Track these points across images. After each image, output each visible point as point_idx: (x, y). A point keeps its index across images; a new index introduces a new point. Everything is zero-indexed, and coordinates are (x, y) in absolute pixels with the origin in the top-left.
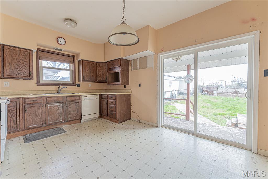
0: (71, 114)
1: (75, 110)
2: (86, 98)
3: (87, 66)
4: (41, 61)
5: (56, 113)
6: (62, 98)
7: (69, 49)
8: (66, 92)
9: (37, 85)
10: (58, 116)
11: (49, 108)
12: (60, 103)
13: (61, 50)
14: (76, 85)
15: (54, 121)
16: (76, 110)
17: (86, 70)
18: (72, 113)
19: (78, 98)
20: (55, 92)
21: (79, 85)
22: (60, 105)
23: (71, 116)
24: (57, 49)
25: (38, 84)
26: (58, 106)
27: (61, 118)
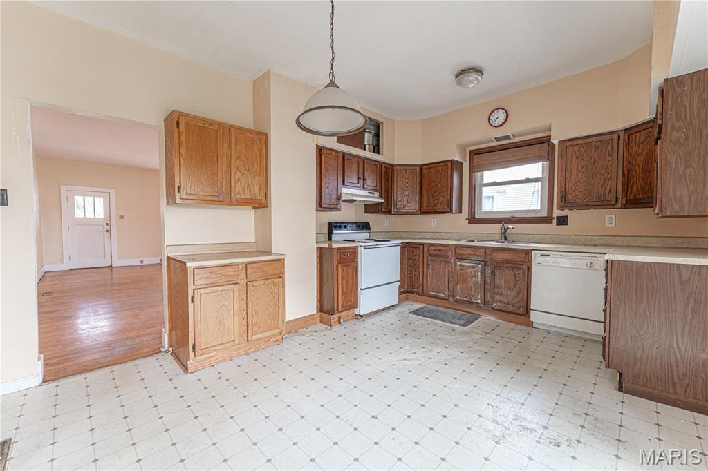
0: (501, 294)
1: (512, 286)
2: (547, 258)
3: (577, 158)
4: (479, 174)
5: (471, 283)
6: (483, 251)
7: (521, 127)
8: (522, 238)
9: (469, 223)
10: (473, 289)
11: (458, 268)
12: (478, 262)
13: (508, 138)
14: (555, 221)
15: (466, 297)
16: (515, 287)
17: (574, 171)
18: (504, 291)
19: (523, 257)
20: (498, 237)
21: (563, 221)
22: (477, 267)
23: (502, 299)
24: (498, 139)
25: (472, 220)
26: (473, 268)
27: (479, 297)
